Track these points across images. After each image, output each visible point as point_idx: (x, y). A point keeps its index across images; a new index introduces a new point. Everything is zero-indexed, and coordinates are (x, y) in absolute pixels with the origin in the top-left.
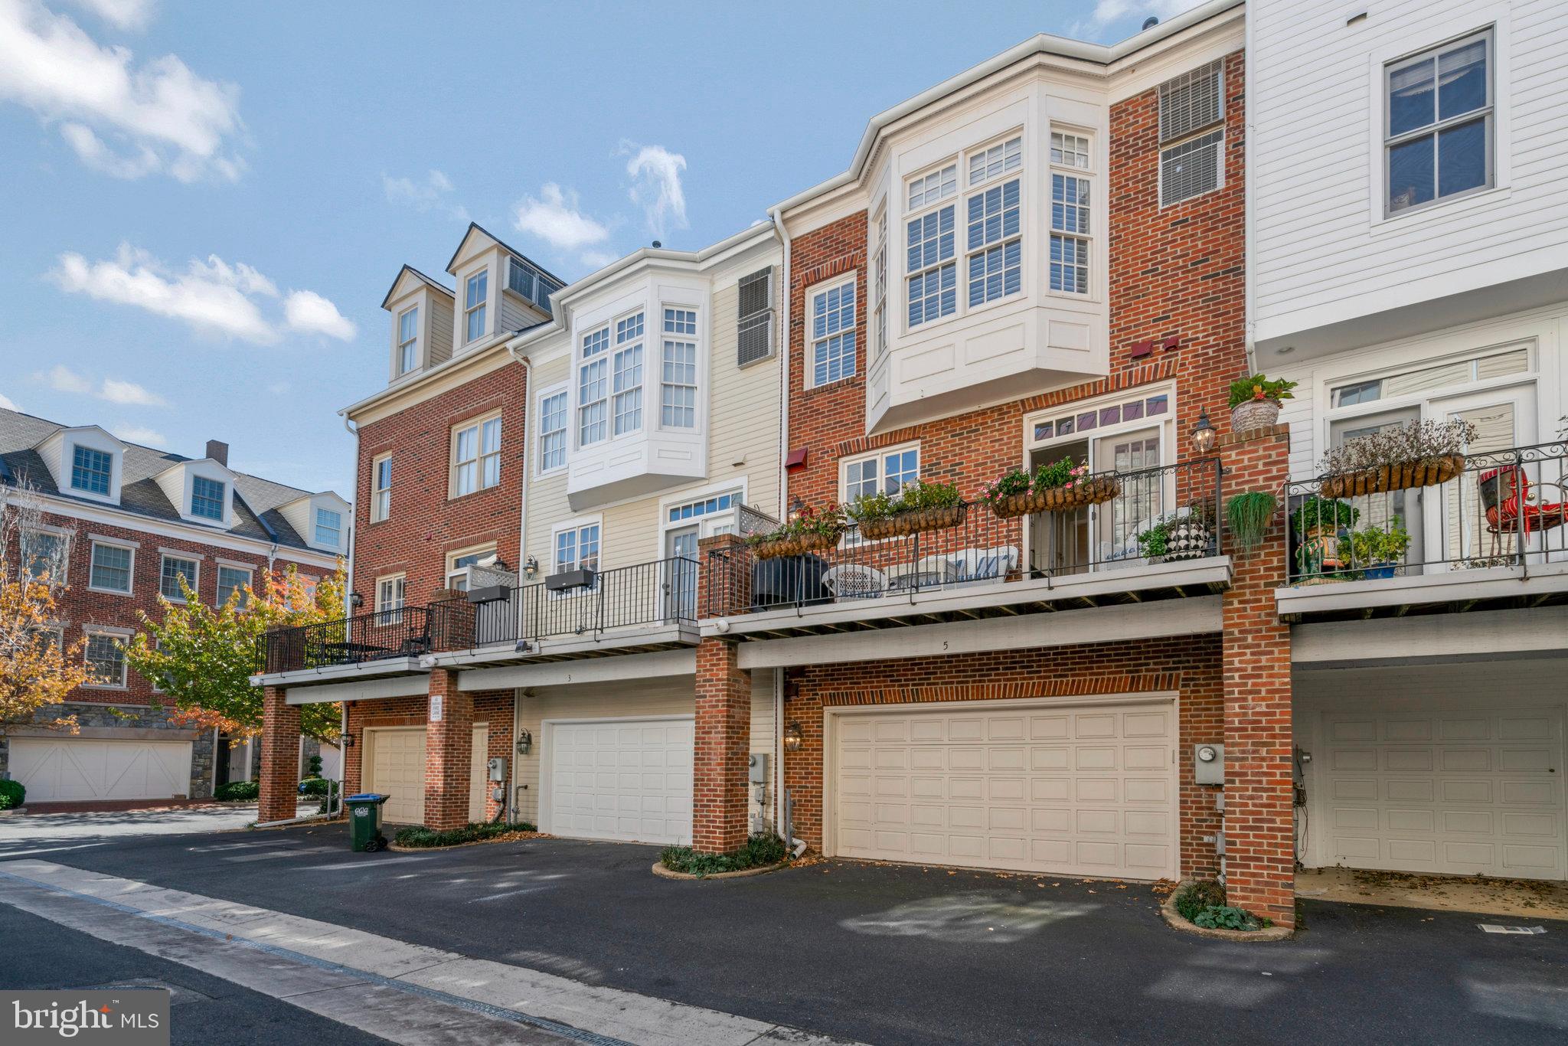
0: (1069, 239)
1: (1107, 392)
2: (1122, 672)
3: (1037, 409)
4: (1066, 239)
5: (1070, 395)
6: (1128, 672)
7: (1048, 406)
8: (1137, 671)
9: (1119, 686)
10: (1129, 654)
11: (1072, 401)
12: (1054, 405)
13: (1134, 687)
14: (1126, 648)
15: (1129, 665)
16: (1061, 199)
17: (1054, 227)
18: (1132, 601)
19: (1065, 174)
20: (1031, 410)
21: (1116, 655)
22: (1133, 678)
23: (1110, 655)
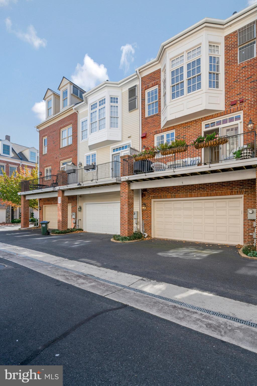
0: (214, 74)
1: (224, 115)
2: (228, 190)
3: (205, 120)
4: (213, 74)
5: (214, 116)
6: (230, 190)
7: (208, 119)
8: (232, 190)
9: (227, 194)
10: (230, 185)
11: (215, 118)
12: (210, 119)
13: (231, 194)
14: (229, 183)
15: (230, 188)
16: (212, 63)
17: (210, 70)
18: (231, 170)
19: (213, 56)
20: (204, 121)
21: (227, 185)
22: (231, 191)
23: (225, 185)
